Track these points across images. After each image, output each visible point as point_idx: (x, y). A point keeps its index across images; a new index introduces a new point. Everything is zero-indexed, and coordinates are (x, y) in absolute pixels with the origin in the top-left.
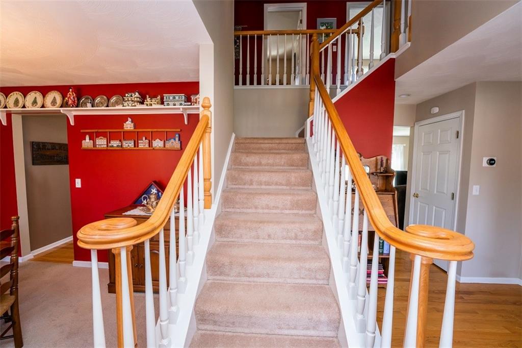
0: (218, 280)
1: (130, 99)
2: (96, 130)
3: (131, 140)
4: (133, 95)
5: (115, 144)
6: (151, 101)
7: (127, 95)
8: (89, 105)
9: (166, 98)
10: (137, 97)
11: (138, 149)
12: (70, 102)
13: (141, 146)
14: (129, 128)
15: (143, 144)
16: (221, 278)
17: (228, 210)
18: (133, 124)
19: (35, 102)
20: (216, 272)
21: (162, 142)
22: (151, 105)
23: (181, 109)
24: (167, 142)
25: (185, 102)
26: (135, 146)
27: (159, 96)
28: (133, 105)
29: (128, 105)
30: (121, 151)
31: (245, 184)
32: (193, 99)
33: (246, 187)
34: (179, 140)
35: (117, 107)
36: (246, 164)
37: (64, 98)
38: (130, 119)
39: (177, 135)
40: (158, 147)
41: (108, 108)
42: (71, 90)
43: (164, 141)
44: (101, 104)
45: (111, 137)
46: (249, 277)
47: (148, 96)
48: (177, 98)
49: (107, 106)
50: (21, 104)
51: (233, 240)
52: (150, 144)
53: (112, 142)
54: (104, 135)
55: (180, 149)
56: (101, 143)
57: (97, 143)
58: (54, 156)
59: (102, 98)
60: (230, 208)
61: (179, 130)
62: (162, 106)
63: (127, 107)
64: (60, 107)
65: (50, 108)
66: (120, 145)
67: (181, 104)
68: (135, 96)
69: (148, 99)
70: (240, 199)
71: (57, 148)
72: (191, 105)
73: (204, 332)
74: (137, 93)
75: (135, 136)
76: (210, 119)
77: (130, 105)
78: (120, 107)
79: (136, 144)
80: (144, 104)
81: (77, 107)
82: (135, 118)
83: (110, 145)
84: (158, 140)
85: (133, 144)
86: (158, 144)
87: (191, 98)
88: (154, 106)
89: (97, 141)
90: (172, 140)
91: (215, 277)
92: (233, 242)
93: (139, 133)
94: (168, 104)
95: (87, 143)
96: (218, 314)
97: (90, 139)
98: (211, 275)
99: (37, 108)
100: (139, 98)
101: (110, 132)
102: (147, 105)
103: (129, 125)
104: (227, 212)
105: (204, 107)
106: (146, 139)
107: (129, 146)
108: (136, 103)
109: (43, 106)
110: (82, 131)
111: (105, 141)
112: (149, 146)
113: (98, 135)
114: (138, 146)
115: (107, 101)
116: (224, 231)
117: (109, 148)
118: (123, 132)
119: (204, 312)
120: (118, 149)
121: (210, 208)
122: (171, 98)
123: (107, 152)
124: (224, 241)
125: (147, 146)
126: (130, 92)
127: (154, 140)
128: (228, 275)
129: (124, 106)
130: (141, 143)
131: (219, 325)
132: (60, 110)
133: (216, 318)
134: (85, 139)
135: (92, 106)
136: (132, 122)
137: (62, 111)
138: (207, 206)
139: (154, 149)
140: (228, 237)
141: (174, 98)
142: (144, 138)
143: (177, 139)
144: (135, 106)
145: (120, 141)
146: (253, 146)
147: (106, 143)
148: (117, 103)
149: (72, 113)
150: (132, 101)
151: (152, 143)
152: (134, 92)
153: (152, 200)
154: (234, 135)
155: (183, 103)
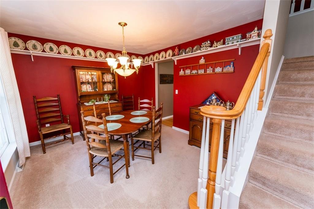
0: (265, 158)
1: (204, 46)
2: (185, 66)
3: (202, 69)
4: (206, 43)
5: (194, 72)
6: (217, 44)
7: (203, 44)
8: (184, 53)
9: (227, 40)
10: (208, 44)
11: (206, 74)
12: (176, 53)
13: (208, 72)
14: (202, 63)
15: (209, 71)
16: (269, 158)
17: (275, 114)
18: (204, 60)
19: (163, 56)
20: (265, 152)
21: (221, 69)
22: (217, 46)
23: (238, 45)
24: (225, 68)
25: (241, 39)
26: (204, 73)
27: (222, 40)
28: (206, 48)
29: (203, 49)
30: (198, 75)
31: (294, 96)
32: (248, 35)
33: (295, 98)
34: (233, 66)
35: (197, 52)
36: (296, 80)
37: (173, 52)
38: (203, 58)
39: (232, 63)
40: (218, 72)
41: (192, 53)
42: (176, 48)
43: (223, 68)
44: (189, 51)
45: (192, 69)
46: (298, 166)
47: (215, 42)
48: (235, 38)
49: (192, 52)
50: (158, 59)
51: (280, 135)
52: (214, 71)
53: (193, 71)
54: (189, 68)
55: (233, 72)
56: (188, 72)
57: (186, 72)
58: (166, 80)
59: (190, 49)
60: (278, 112)
61: (234, 60)
62: (224, 46)
63: (203, 51)
64: (172, 57)
65: (168, 58)
66: (197, 72)
67: (238, 42)
68: (208, 43)
69: (215, 43)
70: (290, 106)
71: (168, 76)
72: (246, 40)
73: (254, 185)
74: (209, 41)
75: (205, 67)
76: (270, 45)
77: (204, 49)
78: (199, 51)
79: (205, 71)
80: (212, 47)
81: (178, 55)
82: (206, 57)
83: (192, 73)
84: (219, 68)
85: (204, 71)
86: (218, 70)
87: (246, 35)
88: (219, 47)
89: (186, 71)
90: (228, 67)
91: (263, 156)
92: (280, 137)
93: (207, 65)
94: (228, 44)
95: (182, 73)
96: (269, 179)
97: (183, 71)
98: (260, 153)
99: (163, 59)
100: (210, 44)
101: (192, 66)
102: (214, 47)
103: (202, 61)
104: (274, 115)
105: (265, 37)
106: (211, 68)
107: (201, 72)
108: (208, 47)
109: (165, 58)
110: (180, 67)
111: (190, 71)
112: (213, 72)
113: (187, 68)
114: (206, 72)
115: (192, 49)
116: (273, 127)
117: (191, 75)
118: (199, 65)
119: (257, 173)
120: (196, 74)
121: (261, 110)
122: (231, 39)
123: (191, 76)
124: (271, 135)
125: (212, 72)
126: (205, 42)
127: (216, 68)
128: (276, 158)
129: (201, 50)
130: (208, 70)
131: (267, 187)
132: (172, 58)
133: (266, 182)
134: (181, 71)
135: (185, 54)
136: (204, 59)
137: (173, 59)
138: (260, 108)
139: (215, 73)
140: (275, 133)
141: (233, 38)
142: (210, 67)
143: (232, 66)
144: (207, 49)
145: (197, 70)
146: (306, 64)
147: (190, 72)
148: (197, 50)
149: (176, 59)
150: (206, 46)
151: (215, 69)
152: (207, 41)
153: (214, 102)
154: (283, 57)
155: (239, 40)
